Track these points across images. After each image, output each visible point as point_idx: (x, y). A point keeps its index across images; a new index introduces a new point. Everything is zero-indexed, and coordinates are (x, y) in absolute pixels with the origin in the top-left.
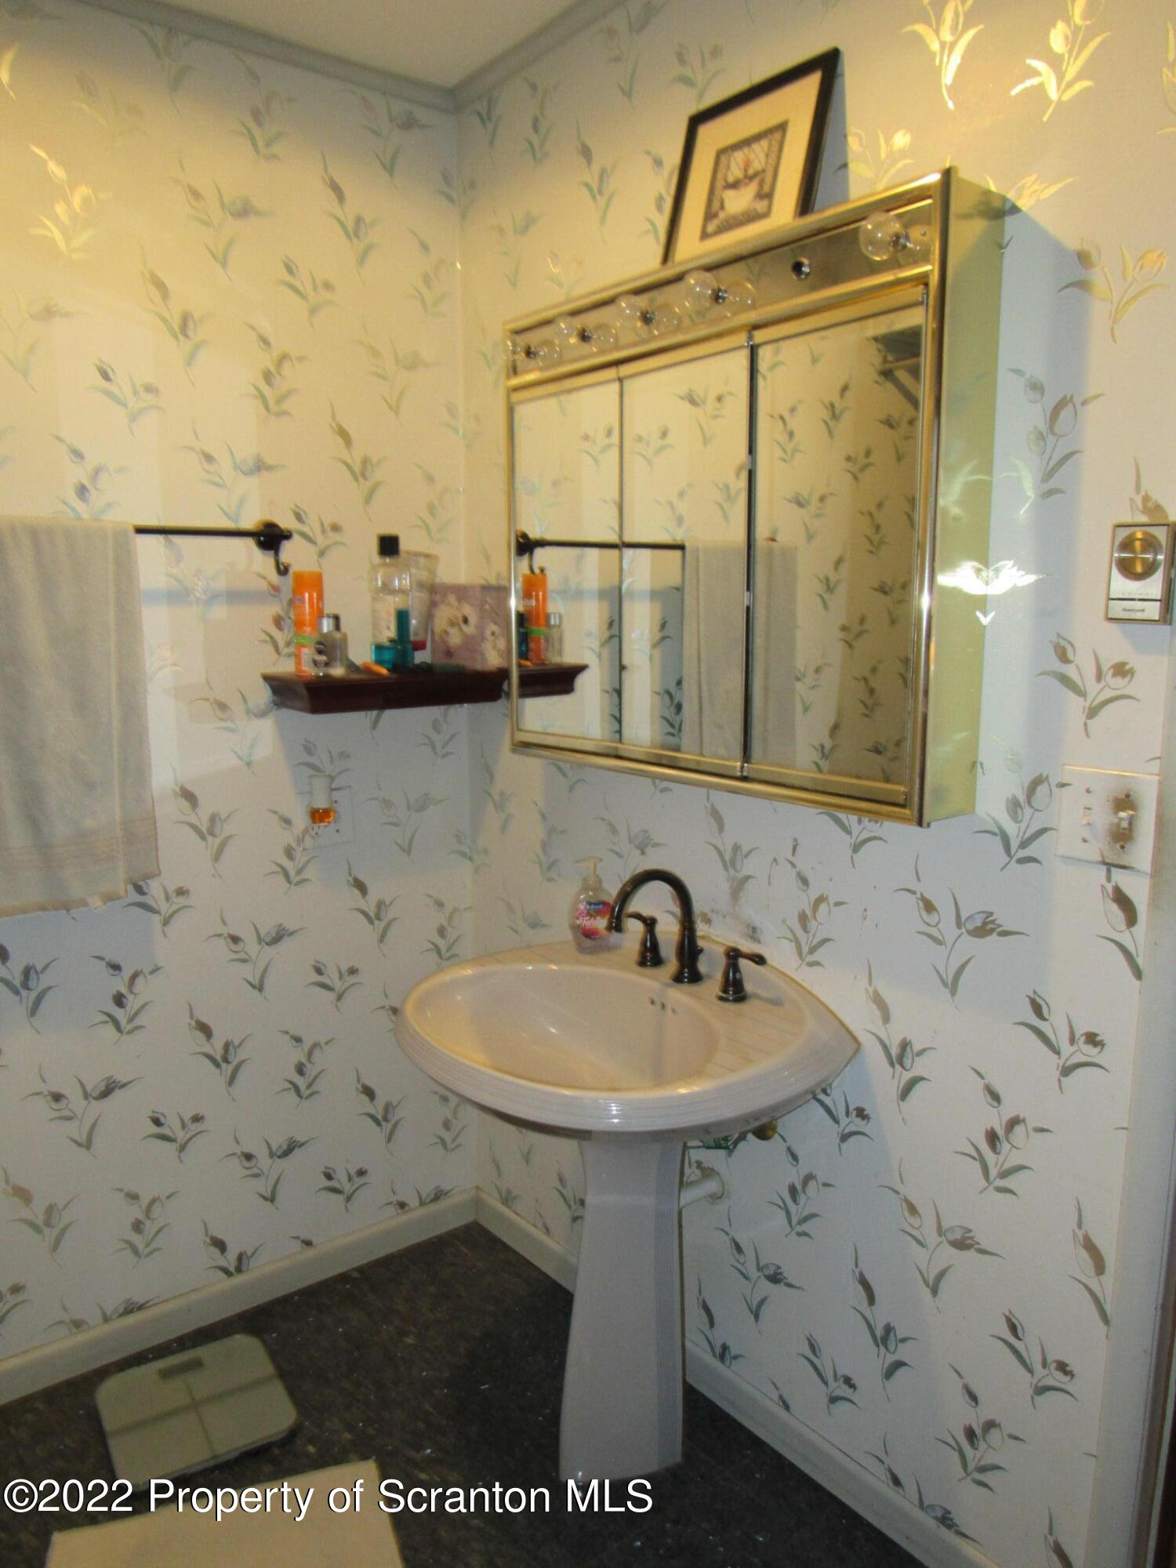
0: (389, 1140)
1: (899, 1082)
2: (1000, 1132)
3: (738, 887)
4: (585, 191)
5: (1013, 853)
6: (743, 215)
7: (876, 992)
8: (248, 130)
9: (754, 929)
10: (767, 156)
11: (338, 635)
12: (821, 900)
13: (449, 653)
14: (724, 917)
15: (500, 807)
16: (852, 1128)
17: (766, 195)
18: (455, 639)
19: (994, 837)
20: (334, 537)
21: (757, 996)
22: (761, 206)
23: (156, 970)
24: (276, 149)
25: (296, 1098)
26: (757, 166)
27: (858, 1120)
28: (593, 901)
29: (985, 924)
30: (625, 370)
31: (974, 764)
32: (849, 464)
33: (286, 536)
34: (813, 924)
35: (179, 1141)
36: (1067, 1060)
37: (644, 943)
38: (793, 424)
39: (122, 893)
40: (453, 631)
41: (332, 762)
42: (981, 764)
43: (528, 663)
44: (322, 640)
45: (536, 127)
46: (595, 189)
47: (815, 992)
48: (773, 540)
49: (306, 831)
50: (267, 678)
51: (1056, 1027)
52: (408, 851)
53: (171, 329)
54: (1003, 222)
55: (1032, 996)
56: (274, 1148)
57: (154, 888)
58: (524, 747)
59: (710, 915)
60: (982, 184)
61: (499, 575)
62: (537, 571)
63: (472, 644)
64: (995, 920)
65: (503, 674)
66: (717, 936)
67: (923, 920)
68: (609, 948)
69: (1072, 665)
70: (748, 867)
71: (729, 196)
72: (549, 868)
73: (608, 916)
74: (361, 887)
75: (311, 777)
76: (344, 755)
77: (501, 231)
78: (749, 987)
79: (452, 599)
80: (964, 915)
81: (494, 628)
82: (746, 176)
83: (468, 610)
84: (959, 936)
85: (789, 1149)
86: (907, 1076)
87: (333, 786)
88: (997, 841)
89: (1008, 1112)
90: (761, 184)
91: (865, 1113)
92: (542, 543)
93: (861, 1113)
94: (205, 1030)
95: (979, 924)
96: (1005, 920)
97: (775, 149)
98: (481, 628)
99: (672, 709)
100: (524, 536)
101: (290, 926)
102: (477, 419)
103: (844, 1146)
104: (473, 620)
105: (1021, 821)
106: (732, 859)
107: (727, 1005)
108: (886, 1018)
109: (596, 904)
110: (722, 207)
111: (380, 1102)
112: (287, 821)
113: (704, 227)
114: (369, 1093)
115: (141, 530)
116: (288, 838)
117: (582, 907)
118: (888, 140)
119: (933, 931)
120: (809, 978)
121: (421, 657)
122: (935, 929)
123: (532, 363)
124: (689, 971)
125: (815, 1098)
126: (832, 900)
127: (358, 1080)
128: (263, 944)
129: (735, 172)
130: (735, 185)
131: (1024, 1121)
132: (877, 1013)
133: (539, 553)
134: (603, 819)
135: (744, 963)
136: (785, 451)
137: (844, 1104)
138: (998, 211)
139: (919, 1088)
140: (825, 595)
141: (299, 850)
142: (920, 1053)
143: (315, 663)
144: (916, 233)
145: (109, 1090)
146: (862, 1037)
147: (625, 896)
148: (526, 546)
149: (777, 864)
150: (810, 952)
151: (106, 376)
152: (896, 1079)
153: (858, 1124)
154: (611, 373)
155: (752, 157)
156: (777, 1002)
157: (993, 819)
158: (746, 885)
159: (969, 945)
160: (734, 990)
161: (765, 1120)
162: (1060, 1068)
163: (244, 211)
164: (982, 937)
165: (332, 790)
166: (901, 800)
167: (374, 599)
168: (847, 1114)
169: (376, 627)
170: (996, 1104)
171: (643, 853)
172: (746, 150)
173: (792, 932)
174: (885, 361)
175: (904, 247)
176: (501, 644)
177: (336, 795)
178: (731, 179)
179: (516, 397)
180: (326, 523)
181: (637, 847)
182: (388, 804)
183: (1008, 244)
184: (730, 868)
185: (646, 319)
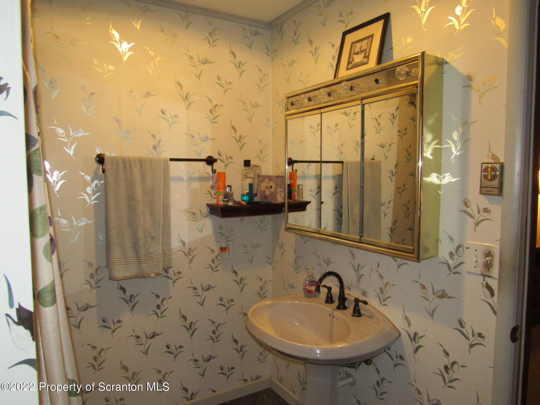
0: (242, 358)
1: (414, 347)
2: (449, 366)
3: (360, 278)
4: (310, 53)
5: (451, 270)
6: (359, 63)
7: (406, 316)
8: (208, 38)
9: (365, 292)
10: (367, 45)
11: (231, 192)
12: (387, 283)
13: (266, 197)
14: (355, 288)
15: (281, 248)
16: (398, 362)
17: (367, 57)
18: (268, 193)
19: (445, 265)
20: (230, 160)
21: (364, 315)
22: (365, 60)
23: (170, 298)
24: (215, 44)
25: (212, 343)
26: (364, 48)
27: (400, 360)
28: (311, 281)
29: (443, 294)
30: (322, 110)
31: (438, 240)
32: (400, 133)
33: (215, 161)
34: (385, 292)
35: (175, 354)
36: (472, 342)
37: (328, 295)
38: (379, 121)
39: (161, 273)
40: (267, 190)
41: (228, 232)
42: (440, 241)
43: (291, 201)
44: (226, 194)
45: (295, 35)
46: (314, 53)
47: (385, 314)
48: (373, 159)
49: (219, 254)
50: (208, 205)
51: (468, 330)
52: (251, 261)
53: (182, 97)
54: (443, 66)
55: (459, 319)
56: (205, 358)
57: (171, 271)
58: (289, 229)
59: (350, 287)
60: (435, 55)
61: (282, 173)
62: (295, 171)
63: (274, 194)
64: (446, 293)
65: (283, 205)
66: (352, 294)
67: (422, 292)
68: (316, 297)
69: (470, 208)
70: (363, 271)
71: (355, 56)
72: (297, 269)
73: (316, 287)
74: (235, 273)
75: (221, 237)
76: (232, 230)
77: (284, 65)
78: (362, 312)
79: (267, 180)
80: (435, 291)
81: (280, 190)
82: (360, 51)
83: (272, 184)
84: (434, 298)
85: (377, 369)
86: (417, 345)
87: (228, 240)
88: (446, 266)
89: (452, 359)
90: (365, 53)
91: (403, 357)
92: (296, 162)
93: (401, 357)
94: (185, 318)
95: (440, 294)
96: (448, 292)
97: (370, 43)
98: (276, 190)
99: (339, 215)
100: (290, 159)
101: (213, 285)
102: (276, 122)
103: (395, 368)
104: (273, 187)
105: (454, 260)
106: (357, 268)
107: (355, 318)
108: (409, 325)
109: (312, 282)
110: (353, 60)
111: (239, 345)
112: (213, 251)
113: (347, 66)
114: (236, 341)
115: (172, 160)
116: (213, 256)
117: (307, 283)
118: (405, 40)
119: (425, 296)
120: (382, 309)
121: (256, 199)
122: (426, 295)
123: (293, 107)
124: (342, 306)
125: (385, 351)
126: (391, 284)
127: (233, 337)
128: (204, 291)
129: (357, 50)
130: (357, 54)
131: (457, 363)
132: (406, 323)
133: (295, 165)
134: (315, 254)
135: (360, 304)
136: (377, 130)
137: (395, 354)
138: (441, 63)
139: (421, 349)
140: (391, 177)
141: (216, 260)
142: (421, 337)
143: (224, 201)
144: (413, 71)
145: (154, 335)
146: (402, 331)
147: (321, 280)
148: (291, 162)
149: (372, 271)
150: (384, 301)
151: (163, 113)
152: (413, 347)
153: (400, 361)
154: (318, 111)
155: (363, 45)
156: (371, 317)
157: (444, 258)
158: (362, 278)
159: (437, 301)
160: (357, 313)
161: (368, 358)
162: (469, 345)
163: (205, 62)
164: (442, 298)
165: (227, 241)
166: (412, 252)
167: (242, 180)
168: (397, 357)
169: (243, 189)
170: (447, 356)
171: (328, 265)
172: (361, 43)
173: (378, 294)
174: (411, 99)
175: (410, 75)
176: (283, 195)
177: (229, 243)
178: (356, 52)
179: (288, 117)
180: (228, 156)
181: (326, 263)
182: (245, 246)
183: (444, 73)
184: (357, 272)
185: (329, 95)
